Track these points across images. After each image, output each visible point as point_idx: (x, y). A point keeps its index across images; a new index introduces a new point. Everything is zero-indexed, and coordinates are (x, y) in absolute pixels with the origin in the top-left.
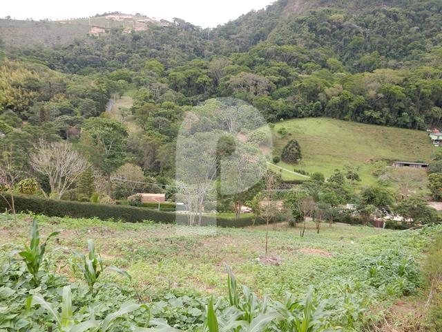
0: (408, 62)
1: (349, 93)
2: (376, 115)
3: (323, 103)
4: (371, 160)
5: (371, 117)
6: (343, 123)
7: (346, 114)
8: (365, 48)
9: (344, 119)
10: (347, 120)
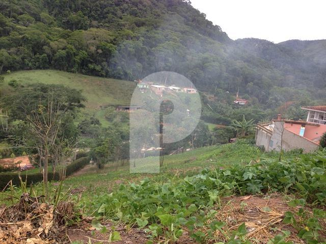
0: (107, 25)
1: (73, 47)
2: (98, 68)
3: (48, 56)
4: (101, 107)
5: (94, 70)
6: (71, 75)
7: (72, 67)
8: (70, 7)
9: (71, 72)
10: (73, 72)
